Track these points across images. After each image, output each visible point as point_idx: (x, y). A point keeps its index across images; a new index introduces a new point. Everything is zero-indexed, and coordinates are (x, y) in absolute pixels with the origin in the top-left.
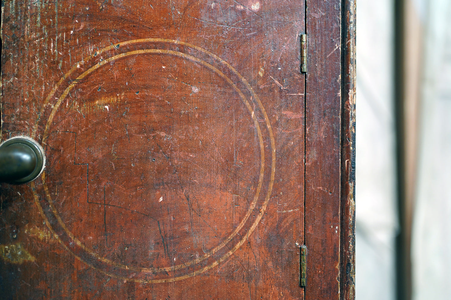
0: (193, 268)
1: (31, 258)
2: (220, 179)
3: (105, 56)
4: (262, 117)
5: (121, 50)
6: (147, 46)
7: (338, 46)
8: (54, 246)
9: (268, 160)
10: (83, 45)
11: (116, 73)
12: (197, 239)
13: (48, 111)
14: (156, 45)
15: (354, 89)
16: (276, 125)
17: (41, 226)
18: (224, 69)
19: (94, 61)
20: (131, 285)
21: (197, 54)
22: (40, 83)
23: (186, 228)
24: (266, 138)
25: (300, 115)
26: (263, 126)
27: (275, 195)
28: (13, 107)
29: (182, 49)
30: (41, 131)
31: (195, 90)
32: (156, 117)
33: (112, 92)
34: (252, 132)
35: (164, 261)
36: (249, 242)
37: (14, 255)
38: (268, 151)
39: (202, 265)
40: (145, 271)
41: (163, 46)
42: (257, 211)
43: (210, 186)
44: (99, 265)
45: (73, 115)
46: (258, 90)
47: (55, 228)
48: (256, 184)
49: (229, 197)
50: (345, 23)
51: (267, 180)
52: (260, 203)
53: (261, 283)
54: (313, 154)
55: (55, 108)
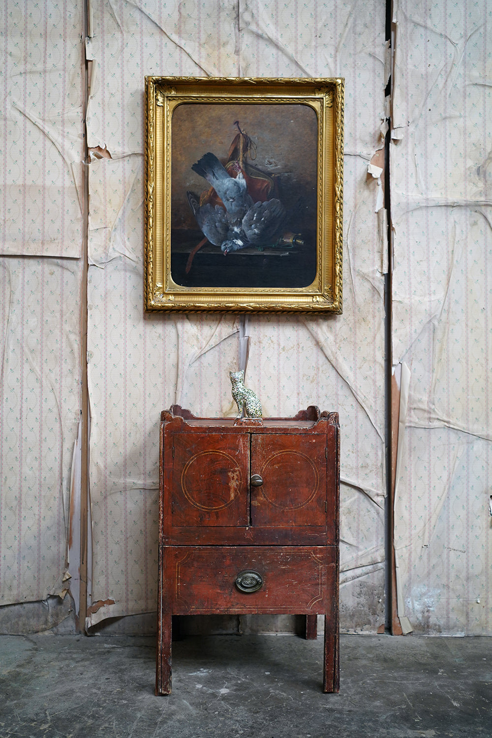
0: (298, 507)
1: (259, 504)
2: (305, 485)
3: (276, 454)
4: (315, 469)
5: (280, 453)
6: (287, 451)
7: (335, 451)
8: (264, 502)
9: (317, 480)
10: (271, 451)
11: (279, 459)
12: (299, 500)
13: (263, 468)
14: (289, 451)
15: (340, 461)
16: (319, 471)
17: (261, 497)
18: (306, 457)
19: (274, 456)
20: (283, 511)
21: (299, 453)
22: (261, 461)
23: (297, 497)
24: (317, 474)
25: (325, 469)
26: (316, 471)
27: (319, 489)
28: (254, 467)
29: (295, 452)
30: (261, 473)
31: (299, 462)
32: (289, 469)
33: (278, 463)
34: (313, 473)
35: (291, 505)
36: (312, 501)
37: (255, 504)
38: (317, 478)
39: (300, 507)
40: (287, 508)
41: (290, 451)
42: (314, 493)
43: (303, 487)
44: (275, 506)
45: (269, 469)
46: (314, 462)
47: (265, 497)
48: (314, 486)
49: (307, 489)
50: (337, 444)
51: (317, 485)
52: (315, 491)
53: (315, 511)
54: (329, 479)
55: (264, 467)
